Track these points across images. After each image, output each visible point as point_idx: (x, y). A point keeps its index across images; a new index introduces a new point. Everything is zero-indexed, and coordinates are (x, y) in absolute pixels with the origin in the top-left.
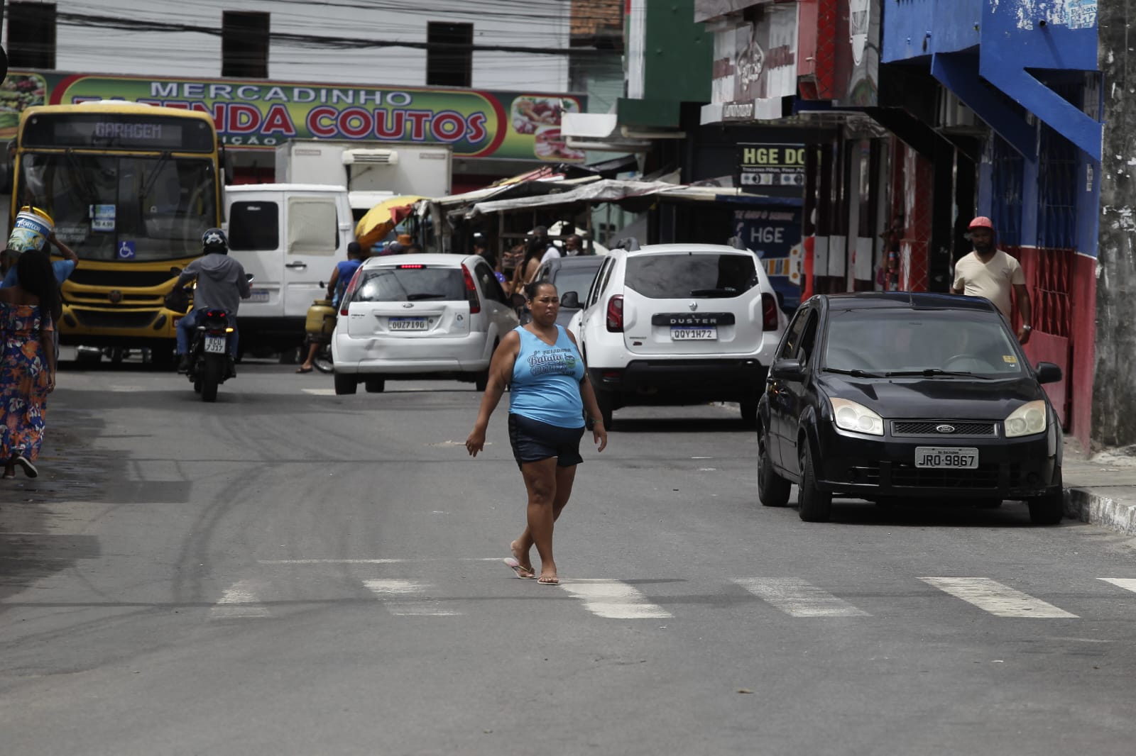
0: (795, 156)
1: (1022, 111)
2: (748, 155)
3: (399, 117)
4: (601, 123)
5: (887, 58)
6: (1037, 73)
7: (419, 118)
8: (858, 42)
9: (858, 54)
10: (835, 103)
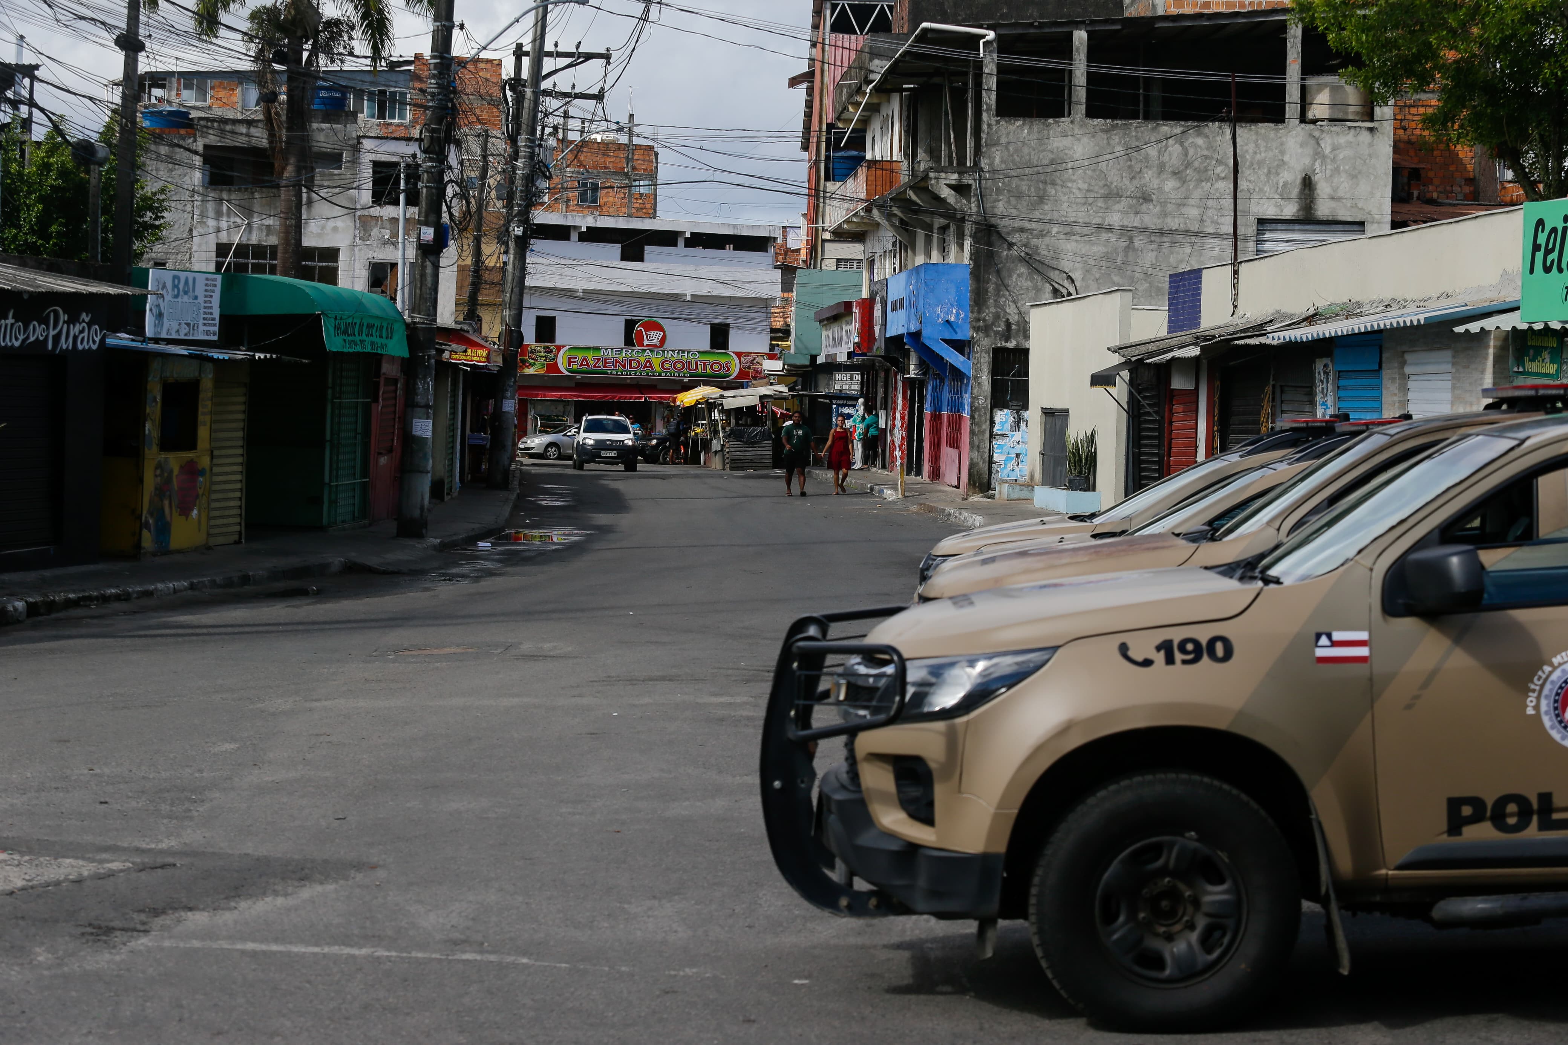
0: (857, 377)
1: (942, 358)
2: (838, 377)
3: (697, 363)
4: (776, 365)
5: (888, 336)
6: (946, 341)
7: (704, 363)
8: (877, 329)
9: (877, 334)
10: (869, 354)
